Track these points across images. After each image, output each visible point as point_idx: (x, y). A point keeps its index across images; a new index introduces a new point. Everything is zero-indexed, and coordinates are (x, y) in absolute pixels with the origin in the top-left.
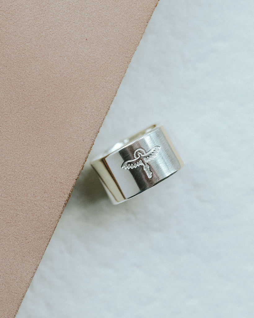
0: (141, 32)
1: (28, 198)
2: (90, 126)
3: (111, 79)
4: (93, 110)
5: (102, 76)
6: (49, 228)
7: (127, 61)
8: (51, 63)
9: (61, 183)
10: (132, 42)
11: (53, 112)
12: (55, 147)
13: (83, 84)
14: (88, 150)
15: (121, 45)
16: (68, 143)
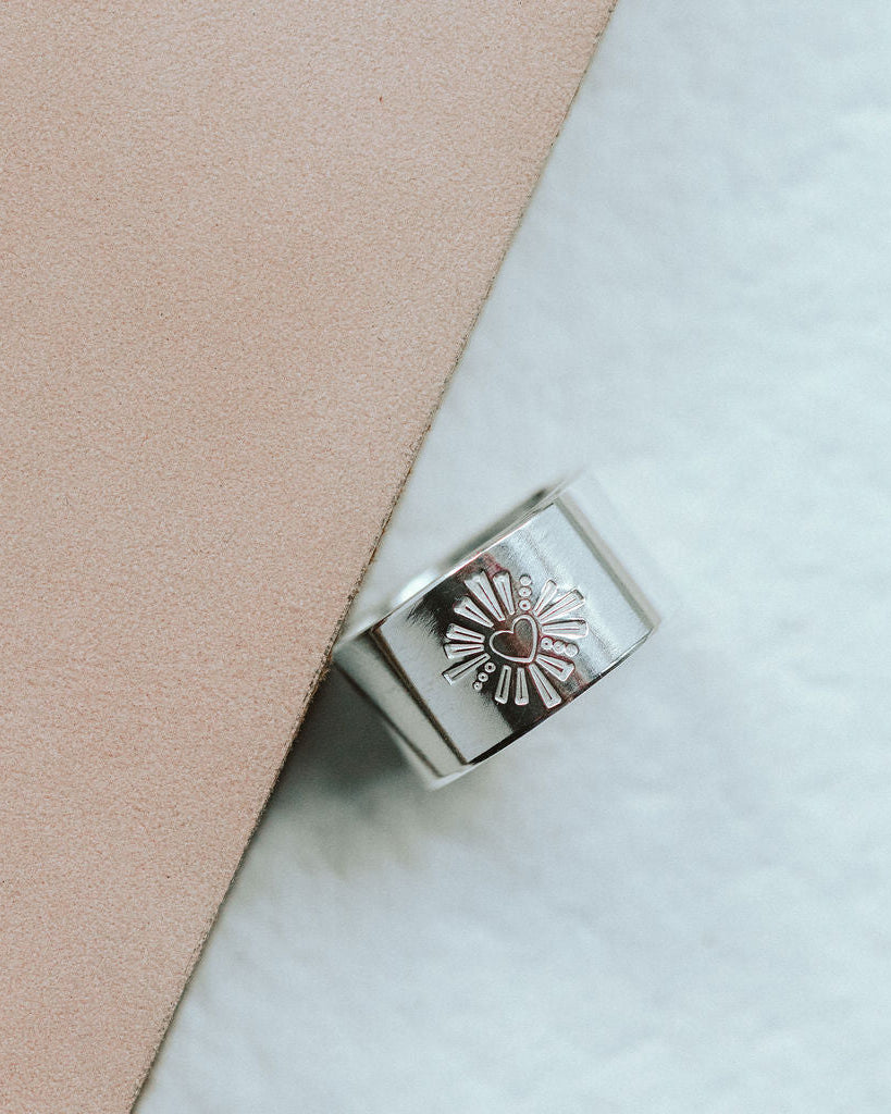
0: (574, 70)
1: (181, 666)
2: (397, 406)
3: (471, 238)
4: (410, 350)
5: (439, 230)
6: (255, 771)
7: (528, 175)
8: (257, 184)
9: (297, 611)
10: (546, 105)
11: (265, 358)
12: (272, 484)
13: (372, 259)
14: (392, 492)
15: (504, 118)
16: (319, 468)
